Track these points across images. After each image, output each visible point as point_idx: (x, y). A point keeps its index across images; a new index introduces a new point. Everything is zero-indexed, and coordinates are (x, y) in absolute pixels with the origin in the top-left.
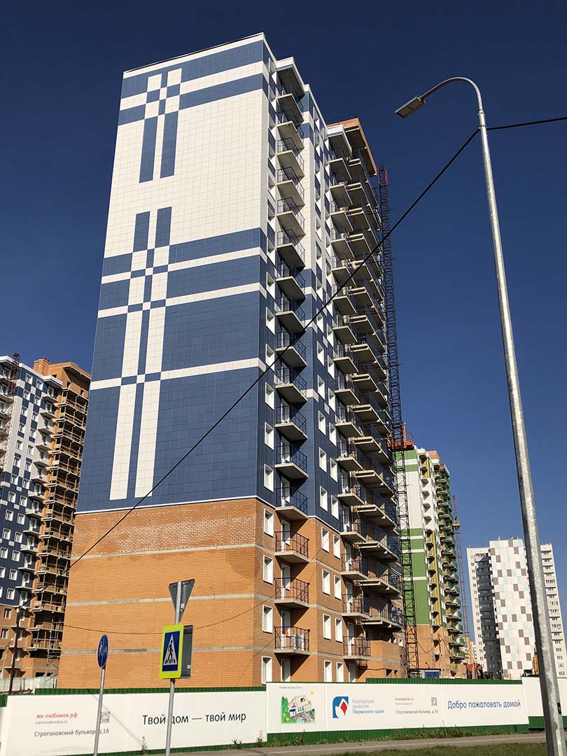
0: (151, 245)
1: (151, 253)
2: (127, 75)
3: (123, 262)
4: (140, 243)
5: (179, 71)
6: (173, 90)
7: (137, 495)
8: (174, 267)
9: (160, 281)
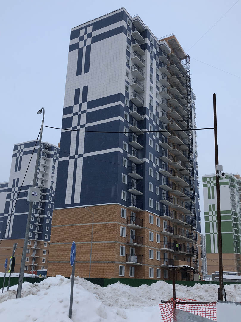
0: (80, 102)
1: (80, 105)
5: (92, 26)
6: (89, 36)
7: (75, 202)
8: (89, 111)
9: (84, 117)
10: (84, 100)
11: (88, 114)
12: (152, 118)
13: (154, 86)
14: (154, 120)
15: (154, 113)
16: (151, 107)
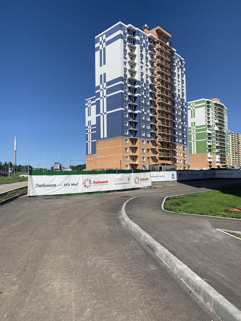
0: (103, 83)
1: (103, 84)
2: (96, 37)
3: (98, 87)
4: (101, 83)
5: (105, 35)
6: (104, 41)
7: (105, 137)
8: (107, 88)
9: (105, 91)
10: (105, 82)
11: (107, 90)
12: (143, 86)
13: (144, 65)
14: (145, 87)
15: (145, 82)
16: (142, 80)
